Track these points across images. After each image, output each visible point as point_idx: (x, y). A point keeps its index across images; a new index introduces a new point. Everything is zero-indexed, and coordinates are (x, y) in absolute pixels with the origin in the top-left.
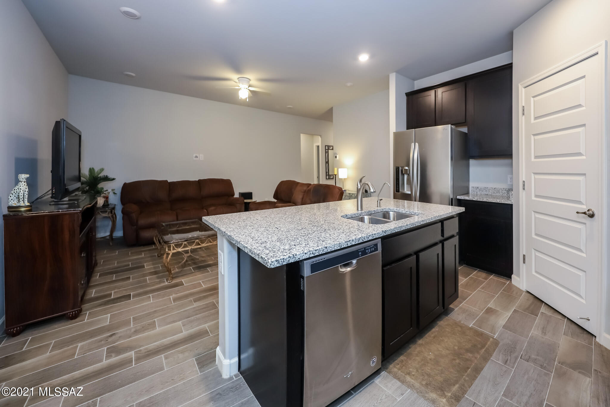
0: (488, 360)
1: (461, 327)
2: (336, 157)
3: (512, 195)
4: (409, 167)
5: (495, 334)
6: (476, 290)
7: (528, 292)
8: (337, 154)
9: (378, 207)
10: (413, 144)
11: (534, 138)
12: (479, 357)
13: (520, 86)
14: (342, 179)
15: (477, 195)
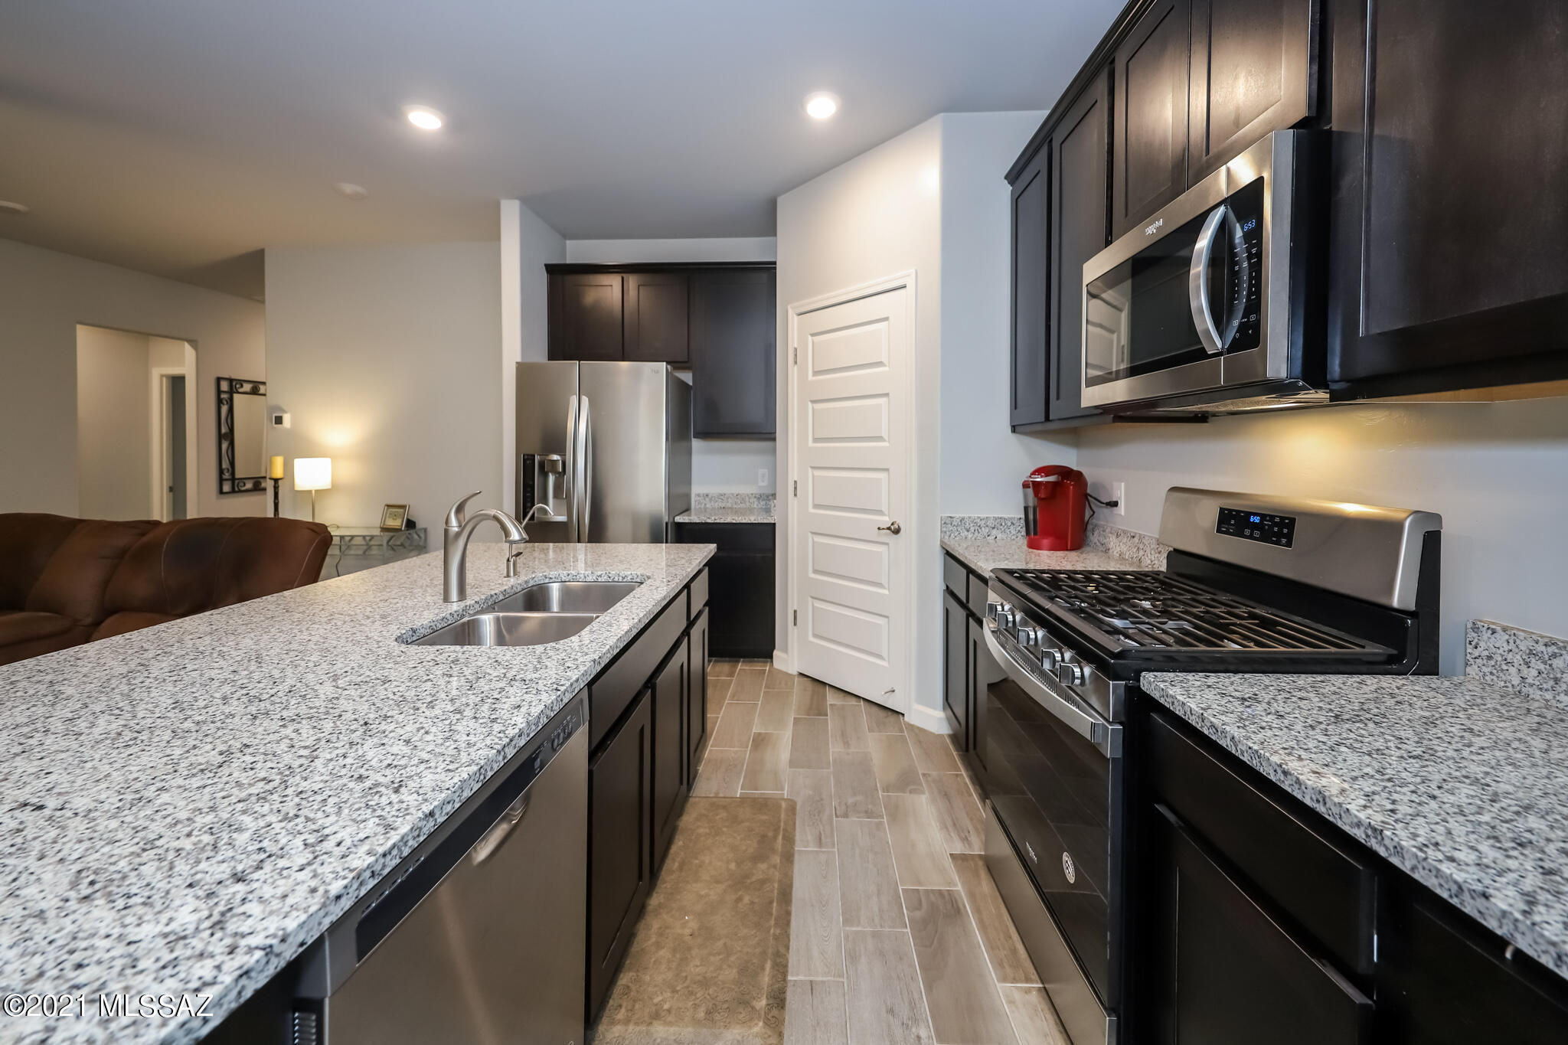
0: (793, 855)
1: (724, 807)
2: (279, 420)
3: (775, 506)
4: (565, 455)
5: (783, 789)
6: (722, 706)
7: (801, 674)
8: (285, 412)
9: (508, 576)
10: (574, 399)
11: (813, 408)
12: (779, 861)
13: (790, 312)
14: (311, 491)
15: (705, 511)
